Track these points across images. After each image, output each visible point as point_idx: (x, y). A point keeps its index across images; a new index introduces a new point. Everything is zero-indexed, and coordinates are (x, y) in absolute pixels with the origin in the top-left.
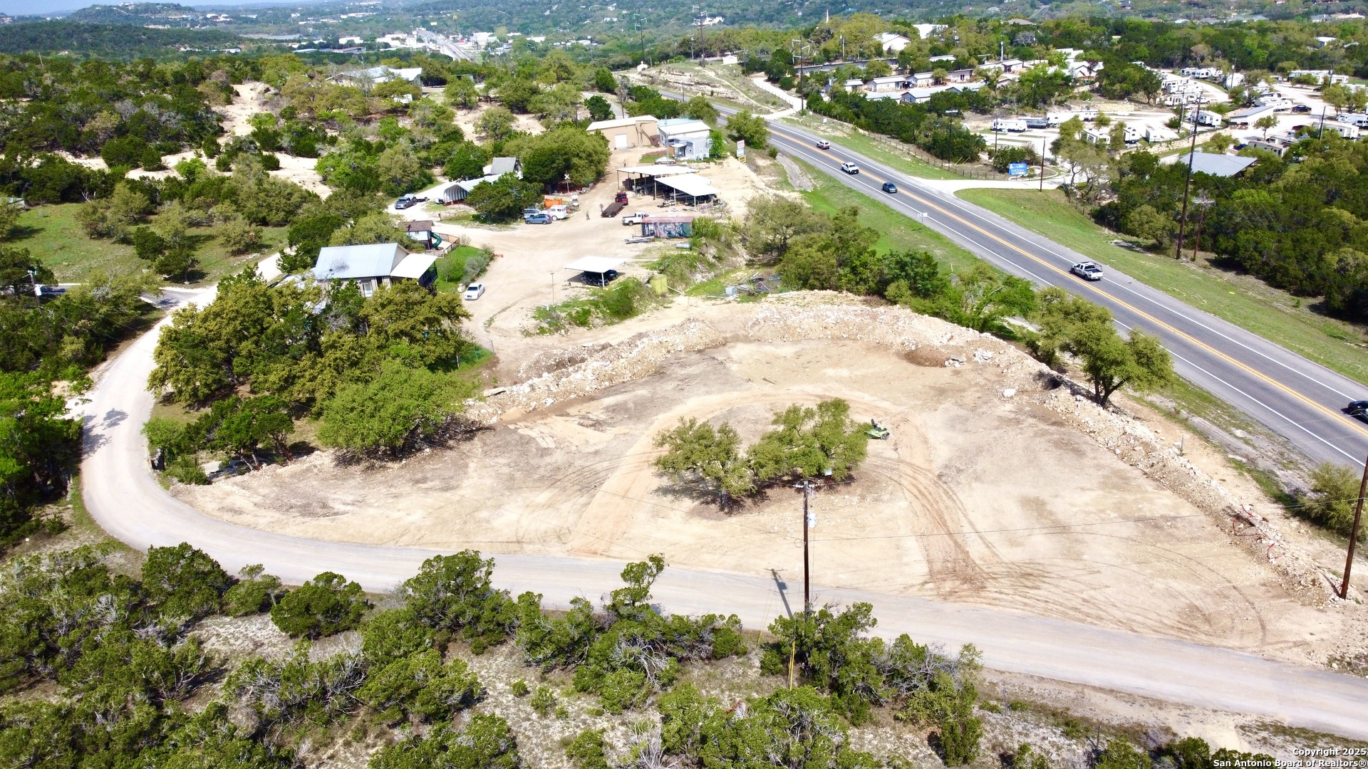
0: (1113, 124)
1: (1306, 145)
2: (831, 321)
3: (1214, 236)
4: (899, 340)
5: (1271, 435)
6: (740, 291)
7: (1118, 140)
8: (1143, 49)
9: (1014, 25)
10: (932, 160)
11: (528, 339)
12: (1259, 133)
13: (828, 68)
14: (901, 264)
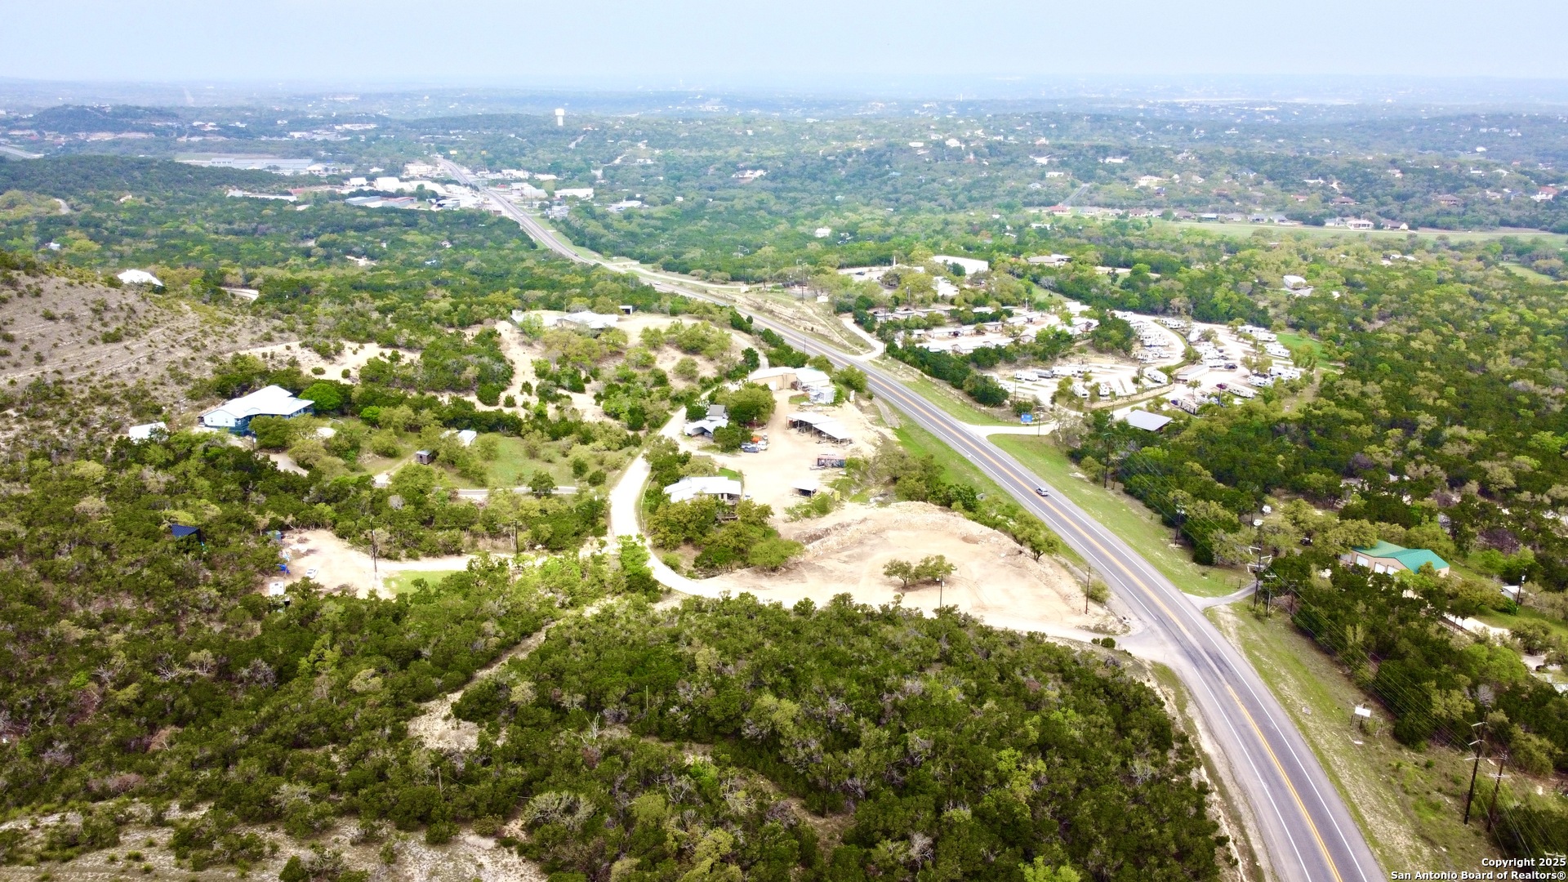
0: (1094, 382)
1: (1212, 404)
2: (930, 521)
4: (958, 531)
6: (876, 501)
7: (1094, 396)
10: (974, 405)
11: (786, 524)
12: (1190, 391)
13: (900, 314)
14: (959, 493)
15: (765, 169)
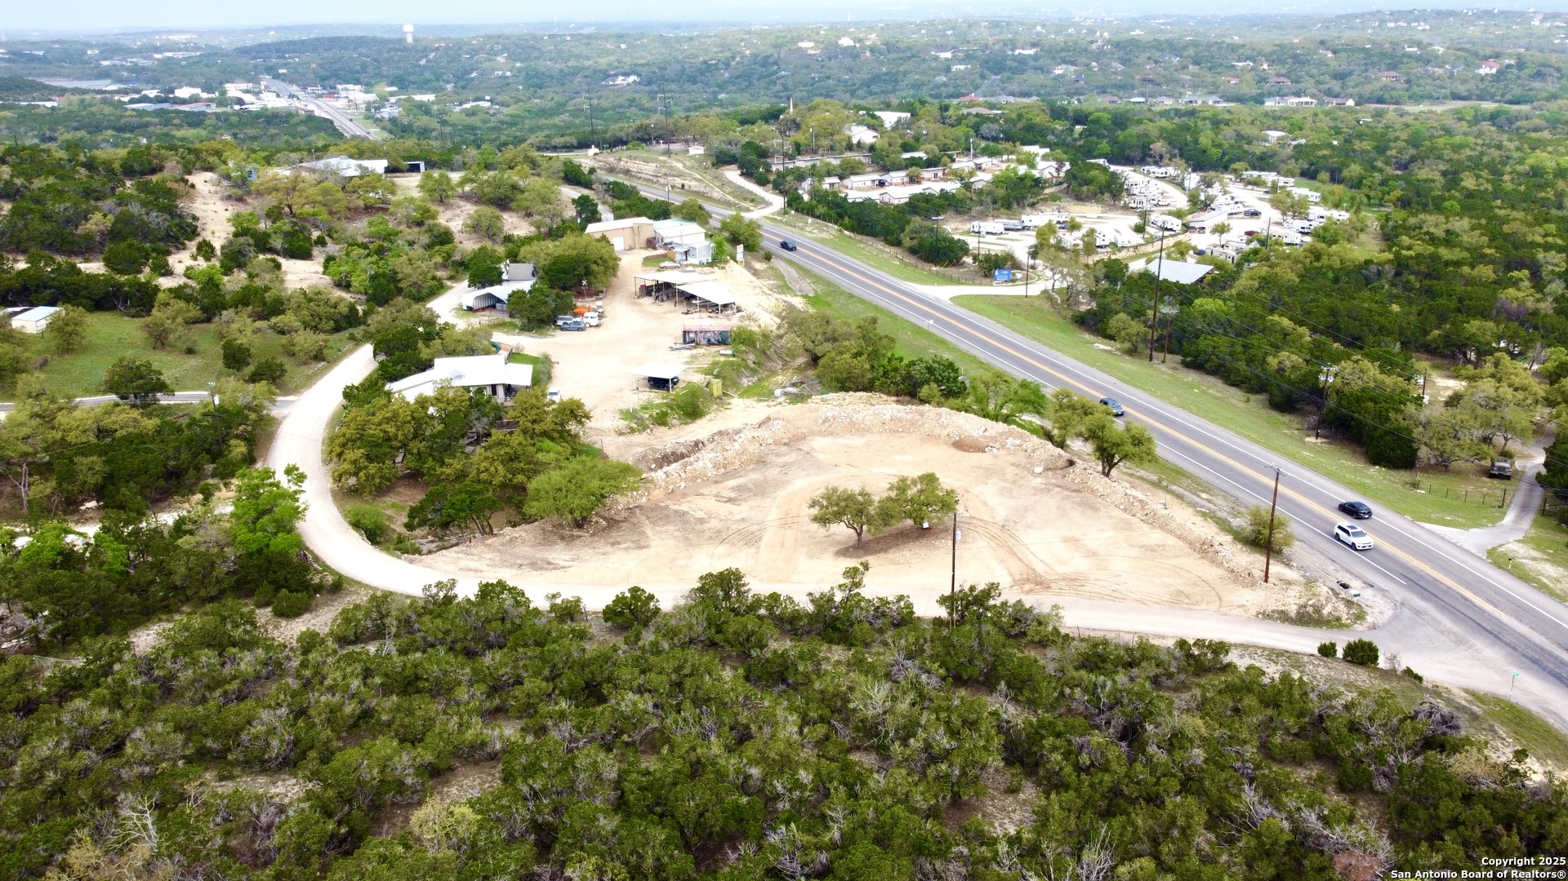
0: (1084, 231)
1: (1255, 252)
2: (888, 417)
3: (1179, 341)
4: (945, 432)
5: (1226, 495)
6: (786, 394)
7: (1090, 247)
8: (1104, 146)
9: (977, 115)
10: (921, 264)
11: (622, 438)
12: (1215, 239)
13: (802, 163)
14: (930, 370)
15: (639, 75)
